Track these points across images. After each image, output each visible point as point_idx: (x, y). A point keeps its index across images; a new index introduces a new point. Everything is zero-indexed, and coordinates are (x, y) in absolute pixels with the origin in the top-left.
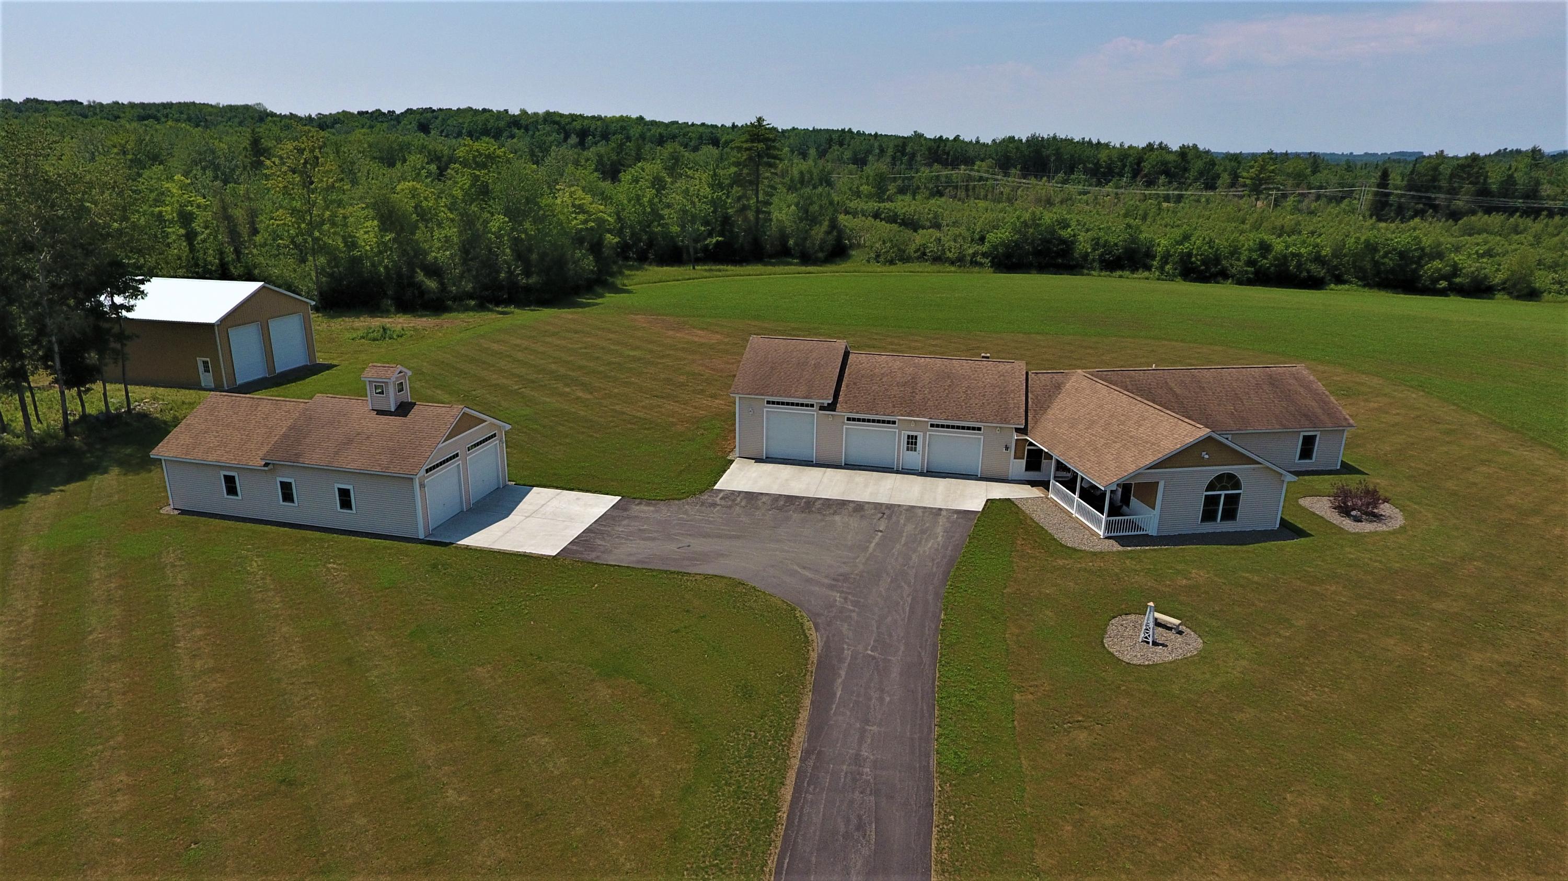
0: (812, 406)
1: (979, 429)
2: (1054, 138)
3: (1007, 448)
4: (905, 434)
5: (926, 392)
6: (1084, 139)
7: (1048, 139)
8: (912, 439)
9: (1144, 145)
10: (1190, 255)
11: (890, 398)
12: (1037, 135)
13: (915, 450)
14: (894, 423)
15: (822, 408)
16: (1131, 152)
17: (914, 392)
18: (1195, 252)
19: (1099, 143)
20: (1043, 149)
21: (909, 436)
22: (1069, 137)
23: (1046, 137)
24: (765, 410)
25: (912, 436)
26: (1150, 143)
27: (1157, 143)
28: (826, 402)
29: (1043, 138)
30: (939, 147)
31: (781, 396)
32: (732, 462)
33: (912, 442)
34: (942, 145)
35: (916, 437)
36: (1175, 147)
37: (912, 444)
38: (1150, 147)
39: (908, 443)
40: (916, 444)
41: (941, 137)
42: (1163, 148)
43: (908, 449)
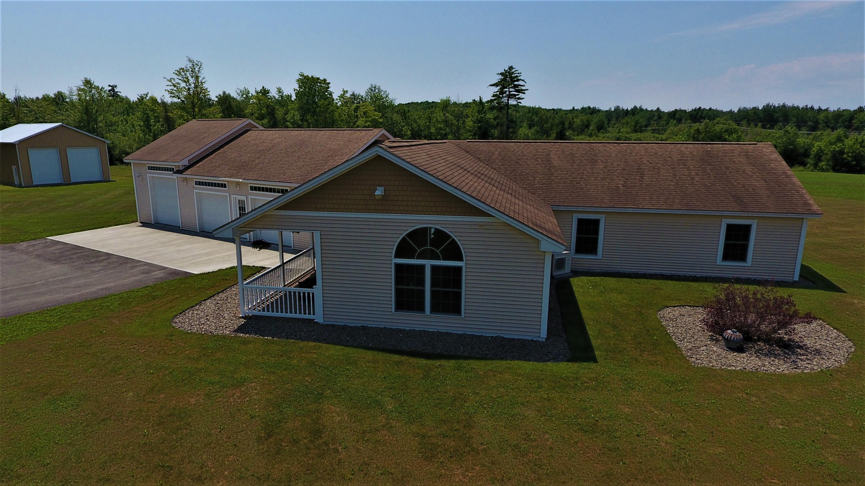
0: (173, 170)
2: (784, 106)
4: (234, 198)
6: (807, 106)
7: (778, 107)
8: (242, 204)
10: (842, 152)
14: (225, 186)
18: (846, 150)
20: (774, 114)
21: (239, 201)
22: (796, 105)
23: (777, 105)
24: (148, 175)
25: (242, 201)
28: (180, 165)
29: (774, 106)
30: (698, 114)
34: (700, 113)
35: (244, 202)
37: (243, 210)
39: (240, 210)
40: (245, 210)
41: (700, 108)
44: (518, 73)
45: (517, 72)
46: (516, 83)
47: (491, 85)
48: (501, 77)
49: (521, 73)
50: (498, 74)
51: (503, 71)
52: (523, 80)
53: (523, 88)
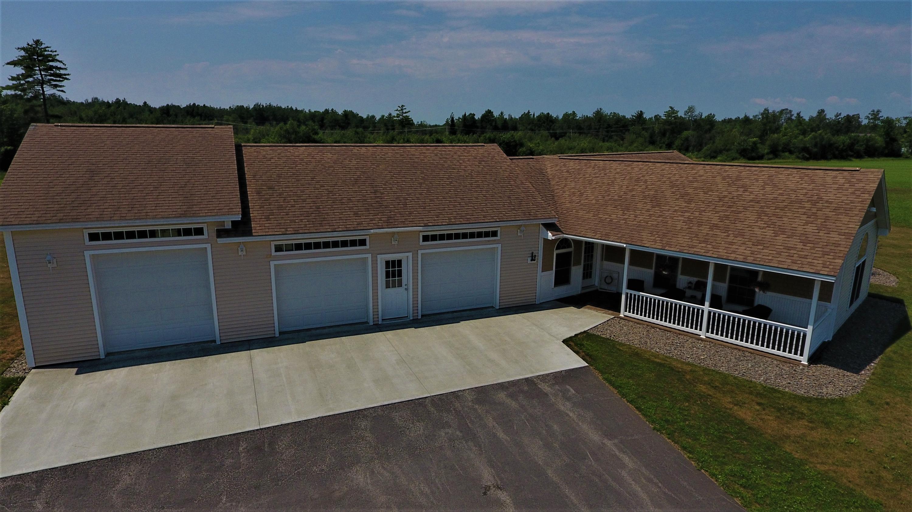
0: (199, 231)
1: (495, 234)
3: (533, 258)
4: (382, 259)
5: (394, 189)
6: (288, 106)
8: (393, 266)
9: (323, 110)
11: (342, 203)
12: (259, 104)
13: (400, 285)
14: (363, 243)
15: (222, 233)
16: (317, 114)
17: (376, 192)
19: (296, 109)
21: (387, 263)
24: (87, 254)
25: (393, 262)
26: (326, 109)
27: (330, 109)
28: (227, 221)
29: (263, 106)
31: (122, 218)
32: (17, 382)
33: (394, 272)
35: (400, 262)
36: (340, 112)
37: (394, 276)
38: (327, 111)
39: (387, 276)
40: (400, 275)
42: (334, 112)
43: (388, 286)
44: (51, 51)
45: (50, 49)
46: (51, 63)
47: (8, 64)
48: (23, 53)
49: (56, 51)
50: (19, 48)
51: (25, 45)
52: (61, 62)
53: (62, 72)
